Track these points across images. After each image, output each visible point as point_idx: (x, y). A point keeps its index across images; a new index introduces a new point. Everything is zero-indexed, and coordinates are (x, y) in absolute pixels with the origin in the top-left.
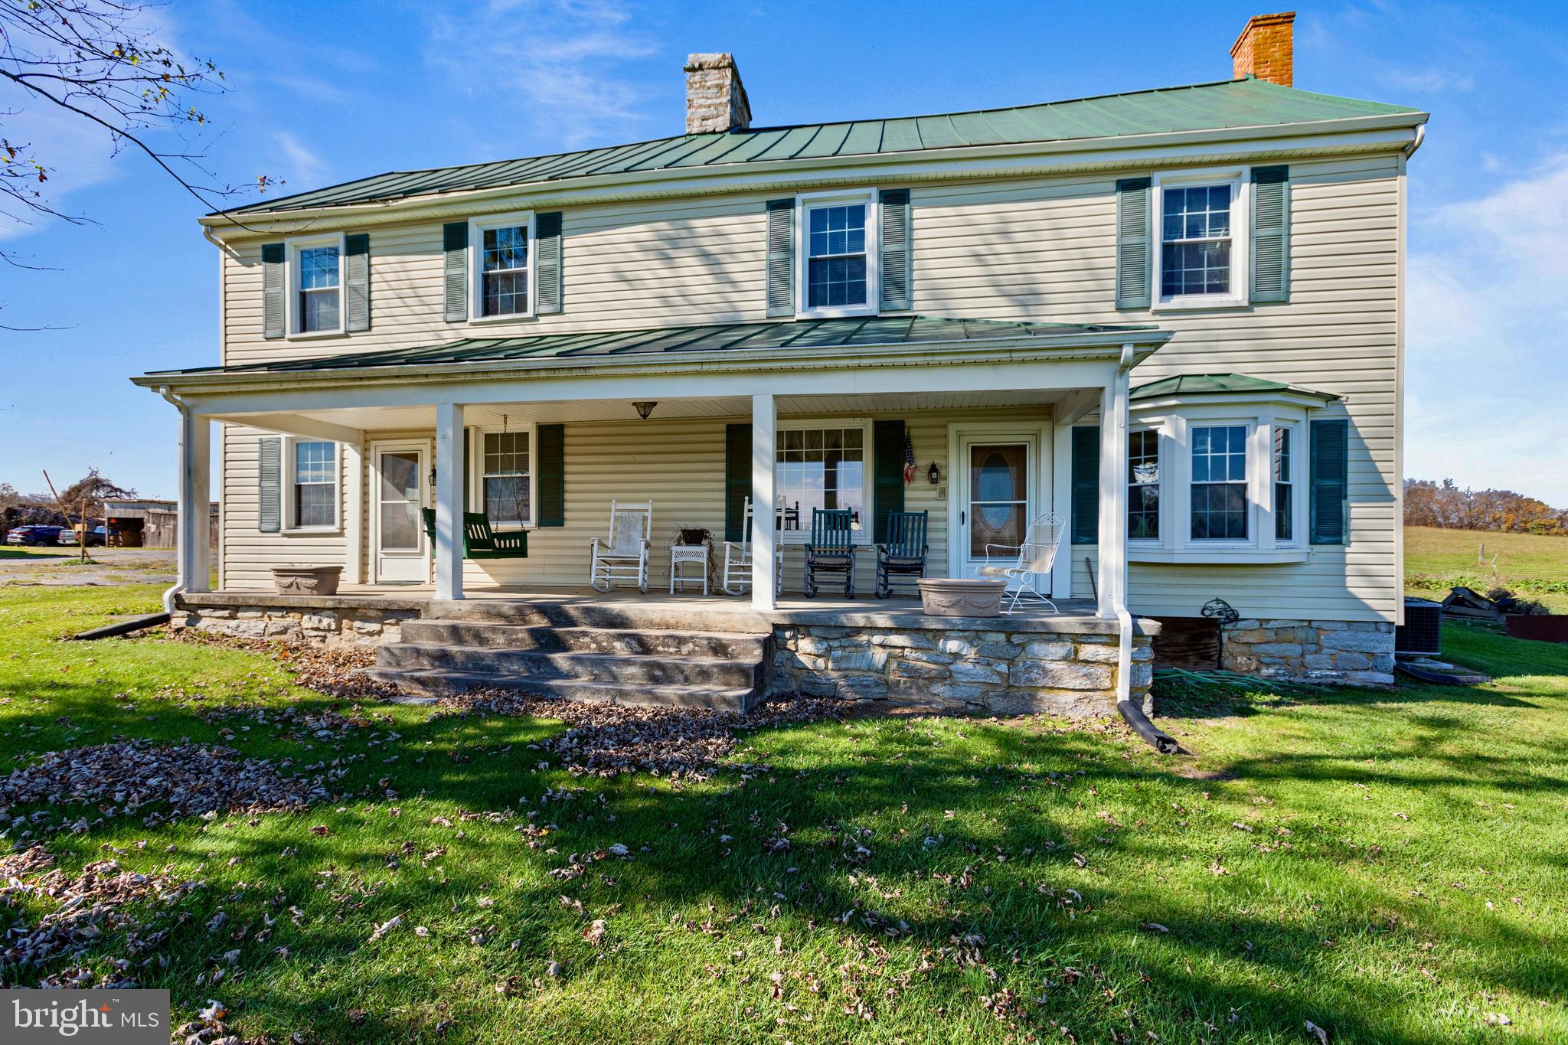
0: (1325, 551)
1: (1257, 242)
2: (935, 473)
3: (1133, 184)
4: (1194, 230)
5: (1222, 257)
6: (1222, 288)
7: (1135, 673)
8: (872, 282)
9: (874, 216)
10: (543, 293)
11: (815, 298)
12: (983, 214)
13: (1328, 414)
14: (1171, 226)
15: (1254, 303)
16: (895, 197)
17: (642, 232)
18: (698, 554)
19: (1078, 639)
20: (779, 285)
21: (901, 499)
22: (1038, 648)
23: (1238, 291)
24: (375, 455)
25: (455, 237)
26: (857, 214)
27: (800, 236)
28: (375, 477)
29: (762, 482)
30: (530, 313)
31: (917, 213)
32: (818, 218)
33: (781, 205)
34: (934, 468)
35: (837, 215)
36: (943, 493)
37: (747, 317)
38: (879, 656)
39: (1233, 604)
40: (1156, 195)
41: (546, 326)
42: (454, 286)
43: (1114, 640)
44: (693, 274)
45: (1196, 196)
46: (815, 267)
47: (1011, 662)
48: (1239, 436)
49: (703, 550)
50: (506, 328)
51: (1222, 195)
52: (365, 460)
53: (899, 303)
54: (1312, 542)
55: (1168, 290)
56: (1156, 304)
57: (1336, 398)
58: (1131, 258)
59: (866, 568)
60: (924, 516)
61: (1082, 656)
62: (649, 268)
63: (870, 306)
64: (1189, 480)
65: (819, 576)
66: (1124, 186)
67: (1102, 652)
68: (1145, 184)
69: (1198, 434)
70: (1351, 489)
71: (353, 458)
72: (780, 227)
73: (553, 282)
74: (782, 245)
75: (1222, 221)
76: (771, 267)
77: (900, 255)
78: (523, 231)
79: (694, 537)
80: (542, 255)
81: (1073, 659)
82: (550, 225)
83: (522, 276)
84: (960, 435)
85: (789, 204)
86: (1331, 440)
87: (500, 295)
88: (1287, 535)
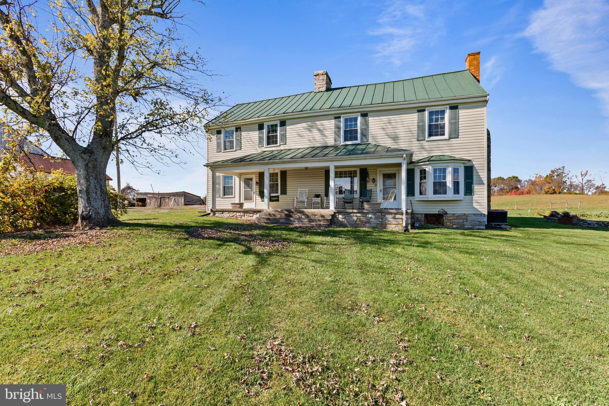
0: (468, 197)
1: (450, 123)
2: (374, 180)
3: (421, 110)
4: (437, 120)
5: (443, 127)
6: (443, 134)
7: (406, 221)
8: (359, 135)
9: (359, 119)
10: (281, 140)
11: (346, 139)
12: (385, 118)
13: (468, 164)
14: (431, 120)
15: (450, 138)
16: (365, 115)
17: (304, 125)
18: (319, 200)
19: (396, 214)
20: (337, 137)
21: (366, 187)
22: (387, 216)
23: (446, 136)
24: (243, 179)
25: (261, 127)
26: (356, 119)
27: (342, 125)
28: (242, 184)
29: (332, 183)
30: (278, 145)
31: (370, 119)
32: (346, 120)
33: (338, 118)
34: (374, 179)
35: (351, 120)
36: (376, 185)
37: (329, 144)
38: (355, 218)
39: (446, 210)
40: (426, 113)
41: (282, 148)
42: (261, 139)
43: (402, 214)
44: (316, 134)
45: (437, 113)
46: (346, 132)
47: (382, 219)
48: (444, 170)
49: (320, 199)
50: (273, 148)
51: (443, 112)
52: (240, 180)
53: (365, 140)
54: (465, 195)
55: (430, 135)
56: (426, 139)
57: (470, 161)
58: (421, 128)
59: (356, 203)
60: (371, 190)
61: (396, 217)
62: (306, 133)
63: (359, 141)
64: (433, 181)
65: (346, 205)
66: (419, 111)
67: (400, 216)
68: (424, 110)
69: (435, 170)
70: (474, 182)
71: (237, 179)
72: (337, 123)
73: (284, 137)
74: (338, 128)
75: (443, 118)
76: (335, 133)
77: (365, 129)
78: (276, 125)
79: (317, 196)
80: (281, 131)
81: (394, 218)
82: (283, 123)
83: (276, 136)
84: (380, 171)
85: (339, 117)
86: (469, 171)
87: (271, 140)
88: (458, 193)
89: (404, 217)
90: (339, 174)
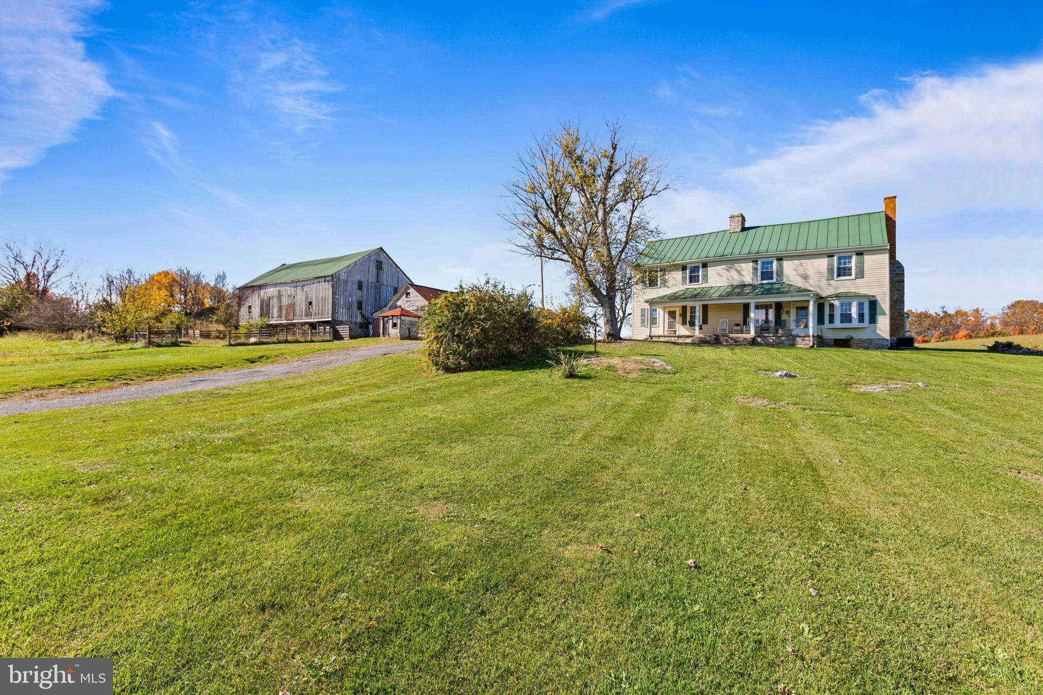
0: (872, 325)
1: (856, 266)
2: (788, 312)
3: (831, 256)
4: (845, 263)
5: (850, 269)
6: (851, 275)
7: (813, 342)
8: (775, 276)
9: (775, 263)
10: (703, 279)
11: (762, 279)
12: (797, 262)
13: (873, 299)
14: (839, 263)
15: (856, 279)
16: (780, 259)
17: (724, 267)
18: (739, 328)
19: (804, 337)
20: (754, 277)
21: (780, 318)
22: (797, 339)
23: (853, 277)
24: (667, 311)
25: (684, 268)
26: (772, 263)
27: (759, 267)
28: (667, 316)
29: (752, 315)
30: (700, 283)
31: (784, 262)
32: (763, 263)
33: (755, 261)
34: (788, 311)
35: (767, 263)
36: (790, 316)
37: (746, 283)
38: (771, 341)
39: (853, 336)
40: (835, 258)
41: (704, 285)
42: (684, 278)
43: (809, 337)
44: (734, 273)
45: (845, 258)
46: (762, 273)
47: (794, 341)
48: (850, 305)
49: (740, 327)
50: (694, 286)
51: (850, 257)
52: (664, 312)
53: (779, 280)
54: (870, 323)
55: (839, 275)
56: (835, 279)
57: (874, 296)
58: (830, 270)
59: (772, 330)
60: (785, 320)
61: (805, 340)
62: (725, 273)
63: (774, 280)
64: (840, 312)
65: (763, 332)
66: (829, 257)
67: (808, 339)
68: (833, 256)
69: (842, 304)
70: (878, 313)
71: (662, 312)
72: (755, 265)
73: (706, 277)
74: (755, 269)
75: (850, 262)
76: (753, 274)
77: (780, 271)
78: (698, 267)
79: (737, 325)
80: (702, 272)
81: (803, 340)
82: (705, 265)
83: (698, 276)
84: (793, 305)
85: (757, 261)
86: (873, 304)
87: (694, 279)
88: (863, 322)
89: (811, 339)
90: (757, 307)
